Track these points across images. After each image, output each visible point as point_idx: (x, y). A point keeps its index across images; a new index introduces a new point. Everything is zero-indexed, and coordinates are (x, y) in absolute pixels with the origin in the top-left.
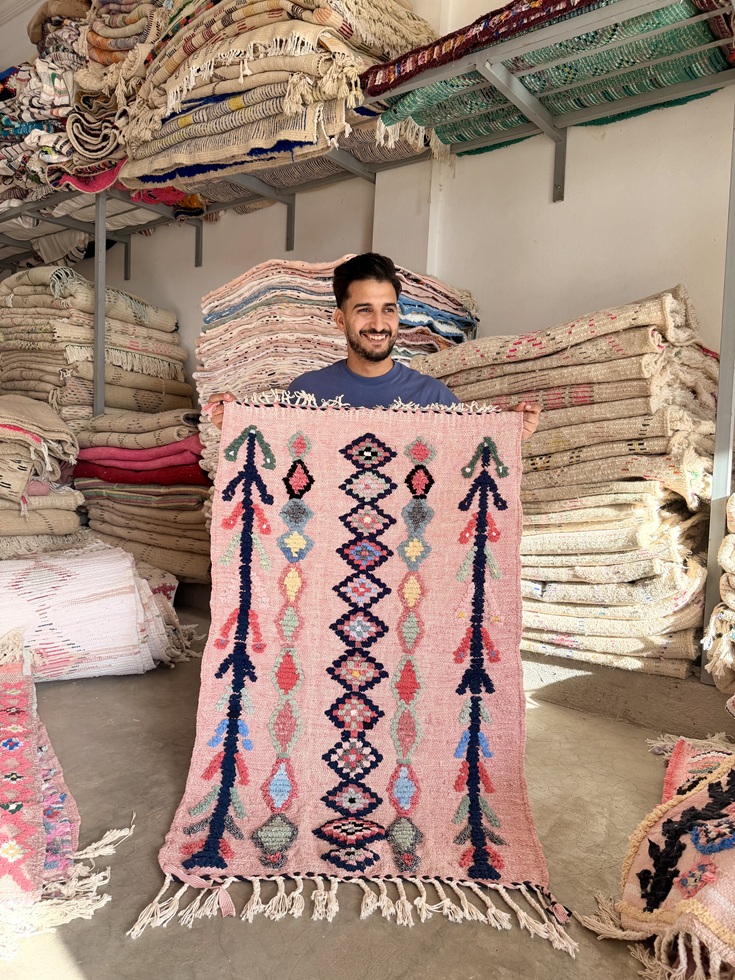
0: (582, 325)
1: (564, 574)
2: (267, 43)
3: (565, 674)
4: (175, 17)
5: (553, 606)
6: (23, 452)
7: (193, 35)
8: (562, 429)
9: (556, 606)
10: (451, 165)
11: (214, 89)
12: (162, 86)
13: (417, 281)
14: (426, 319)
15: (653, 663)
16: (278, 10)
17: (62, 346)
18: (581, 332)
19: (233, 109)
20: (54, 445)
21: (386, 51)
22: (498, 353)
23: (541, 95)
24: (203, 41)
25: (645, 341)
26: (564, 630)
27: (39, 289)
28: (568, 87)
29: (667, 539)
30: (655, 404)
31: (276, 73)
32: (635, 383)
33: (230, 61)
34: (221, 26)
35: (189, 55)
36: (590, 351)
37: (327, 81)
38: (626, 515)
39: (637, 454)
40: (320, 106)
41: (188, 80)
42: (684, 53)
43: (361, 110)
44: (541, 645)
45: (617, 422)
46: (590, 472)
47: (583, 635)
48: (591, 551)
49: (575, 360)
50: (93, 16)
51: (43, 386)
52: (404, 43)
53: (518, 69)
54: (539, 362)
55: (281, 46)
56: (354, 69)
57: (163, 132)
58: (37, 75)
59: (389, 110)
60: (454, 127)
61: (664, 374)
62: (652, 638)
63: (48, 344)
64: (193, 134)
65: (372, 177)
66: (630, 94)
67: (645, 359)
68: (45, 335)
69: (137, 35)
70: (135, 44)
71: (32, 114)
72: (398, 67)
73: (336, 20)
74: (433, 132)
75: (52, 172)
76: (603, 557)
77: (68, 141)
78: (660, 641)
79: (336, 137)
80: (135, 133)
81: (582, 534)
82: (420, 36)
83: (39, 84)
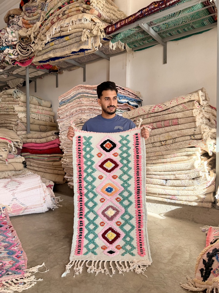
0: (174, 101)
1: (172, 177)
2: (76, 20)
3: (174, 208)
4: (48, 13)
5: (169, 187)
6: (6, 145)
7: (54, 19)
8: (169, 133)
10: (132, 54)
11: (60, 34)
12: (45, 34)
13: (123, 89)
14: (127, 101)
15: (201, 204)
16: (79, 10)
17: (17, 113)
18: (174, 103)
19: (66, 40)
20: (15, 143)
21: (112, 21)
22: (149, 110)
23: (159, 32)
24: (56, 20)
25: (194, 105)
26: (173, 194)
27: (9, 96)
28: (167, 30)
29: (203, 165)
30: (198, 124)
31: (79, 29)
32: (191, 118)
33: (65, 26)
34: (62, 16)
35: (52, 25)
36: (177, 109)
37: (94, 31)
38: (190, 158)
39: (193, 139)
40: (92, 38)
41: (52, 32)
42: (201, 18)
43: (105, 39)
44: (166, 199)
45: (186, 130)
46: (179, 145)
47: (179, 196)
48: (180, 170)
49: (172, 112)
50: (23, 14)
51: (11, 125)
52: (117, 18)
53: (151, 25)
54: (161, 113)
55: (80, 21)
56: (102, 27)
57: (46, 47)
58: (7, 32)
59: (113, 38)
60: (133, 43)
61: (200, 115)
62: (200, 196)
63: (12, 112)
64: (54, 48)
65: (108, 58)
66: (186, 31)
67: (194, 111)
68: (11, 110)
69: (37, 19)
70: (36, 22)
71: (6, 44)
72: (116, 26)
73: (96, 13)
74: (127, 44)
75: (12, 61)
76: (184, 171)
77: (17, 51)
78: (203, 197)
79: (98, 47)
80: (37, 49)
81: (177, 164)
82: (121, 16)
83: (8, 35)
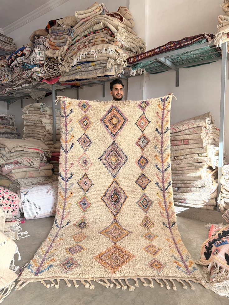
1: (183, 186)
2: (101, 49)
3: (184, 209)
4: (74, 39)
5: (180, 193)
6: (38, 155)
7: (80, 45)
8: (181, 150)
10: (149, 77)
11: (87, 60)
12: (71, 58)
15: (205, 207)
16: (104, 41)
17: (44, 125)
18: (186, 127)
19: (92, 65)
20: (46, 153)
21: (132, 49)
23: (173, 62)
24: (83, 47)
25: (201, 130)
26: (183, 199)
27: (36, 109)
29: (208, 177)
30: (204, 145)
31: (104, 58)
32: (199, 140)
33: (91, 54)
34: (88, 43)
35: (79, 50)
36: (188, 132)
37: (118, 61)
38: (198, 171)
39: (200, 156)
40: (116, 66)
41: (79, 57)
42: (209, 54)
44: (178, 203)
45: (195, 149)
46: (189, 161)
47: (188, 200)
48: (190, 180)
49: (184, 134)
50: (50, 36)
51: (39, 136)
53: (167, 58)
54: (175, 134)
55: (105, 51)
56: (125, 57)
57: (72, 69)
58: (35, 52)
59: (134, 67)
61: (206, 137)
62: (205, 201)
63: (40, 124)
64: (81, 71)
65: (127, 79)
67: (201, 134)
68: (39, 122)
69: (63, 43)
70: (63, 45)
71: (34, 63)
72: (137, 58)
73: (119, 44)
74: (144, 69)
75: (40, 78)
76: (193, 181)
77: (44, 70)
78: (207, 201)
79: (120, 74)
80: (64, 70)
83: (36, 55)
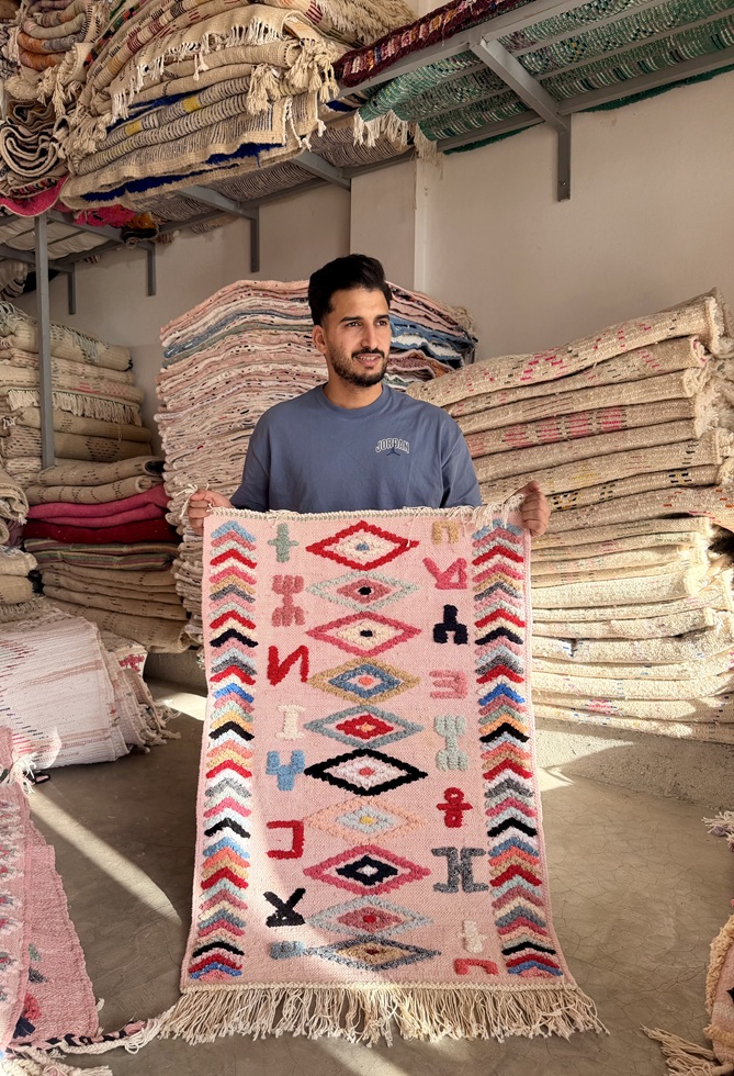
0: (610, 339)
1: (598, 630)
2: (224, 32)
3: (600, 745)
4: (116, 10)
5: (585, 667)
7: (139, 30)
8: (590, 461)
9: (590, 668)
10: (438, 164)
11: (165, 89)
12: (106, 89)
13: (407, 297)
14: (419, 341)
15: (706, 730)
17: (3, 391)
18: (609, 349)
19: (188, 110)
20: (1, 503)
21: (360, 36)
22: (511, 376)
23: (541, 77)
24: (150, 35)
25: (686, 353)
26: (600, 694)
28: (574, 66)
29: (719, 584)
30: (700, 427)
31: (236, 67)
32: (676, 404)
33: (182, 56)
34: (171, 17)
35: (135, 53)
36: (620, 368)
37: (296, 72)
38: (670, 558)
39: (680, 486)
40: (288, 102)
41: (136, 81)
42: (711, 19)
43: (334, 104)
44: (572, 713)
45: (656, 450)
46: (626, 509)
47: (622, 699)
48: (630, 602)
49: (602, 380)
50: (24, 15)
52: (380, 26)
53: (517, 47)
54: (559, 384)
55: (240, 36)
56: (327, 56)
57: (109, 142)
59: (366, 102)
60: (442, 120)
61: (708, 393)
62: (705, 700)
64: (142, 143)
65: (346, 183)
66: (647, 71)
67: (687, 376)
69: (74, 33)
70: (72, 44)
72: (379, 51)
73: (303, 2)
74: (418, 127)
76: (644, 608)
77: (2, 159)
78: (715, 703)
79: (308, 137)
80: (76, 145)
81: (618, 582)
82: (398, 18)
